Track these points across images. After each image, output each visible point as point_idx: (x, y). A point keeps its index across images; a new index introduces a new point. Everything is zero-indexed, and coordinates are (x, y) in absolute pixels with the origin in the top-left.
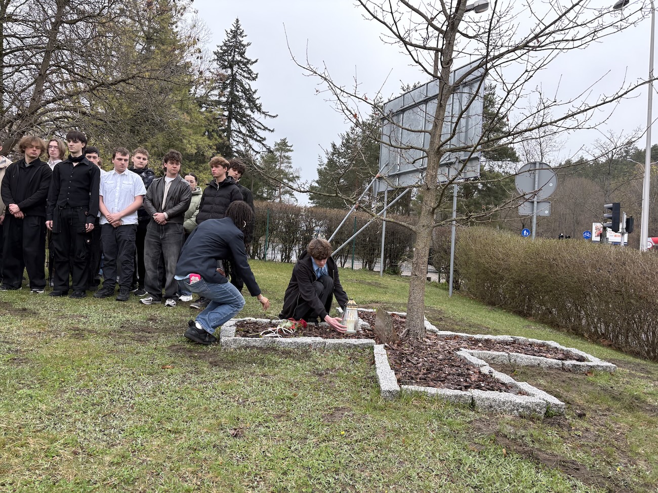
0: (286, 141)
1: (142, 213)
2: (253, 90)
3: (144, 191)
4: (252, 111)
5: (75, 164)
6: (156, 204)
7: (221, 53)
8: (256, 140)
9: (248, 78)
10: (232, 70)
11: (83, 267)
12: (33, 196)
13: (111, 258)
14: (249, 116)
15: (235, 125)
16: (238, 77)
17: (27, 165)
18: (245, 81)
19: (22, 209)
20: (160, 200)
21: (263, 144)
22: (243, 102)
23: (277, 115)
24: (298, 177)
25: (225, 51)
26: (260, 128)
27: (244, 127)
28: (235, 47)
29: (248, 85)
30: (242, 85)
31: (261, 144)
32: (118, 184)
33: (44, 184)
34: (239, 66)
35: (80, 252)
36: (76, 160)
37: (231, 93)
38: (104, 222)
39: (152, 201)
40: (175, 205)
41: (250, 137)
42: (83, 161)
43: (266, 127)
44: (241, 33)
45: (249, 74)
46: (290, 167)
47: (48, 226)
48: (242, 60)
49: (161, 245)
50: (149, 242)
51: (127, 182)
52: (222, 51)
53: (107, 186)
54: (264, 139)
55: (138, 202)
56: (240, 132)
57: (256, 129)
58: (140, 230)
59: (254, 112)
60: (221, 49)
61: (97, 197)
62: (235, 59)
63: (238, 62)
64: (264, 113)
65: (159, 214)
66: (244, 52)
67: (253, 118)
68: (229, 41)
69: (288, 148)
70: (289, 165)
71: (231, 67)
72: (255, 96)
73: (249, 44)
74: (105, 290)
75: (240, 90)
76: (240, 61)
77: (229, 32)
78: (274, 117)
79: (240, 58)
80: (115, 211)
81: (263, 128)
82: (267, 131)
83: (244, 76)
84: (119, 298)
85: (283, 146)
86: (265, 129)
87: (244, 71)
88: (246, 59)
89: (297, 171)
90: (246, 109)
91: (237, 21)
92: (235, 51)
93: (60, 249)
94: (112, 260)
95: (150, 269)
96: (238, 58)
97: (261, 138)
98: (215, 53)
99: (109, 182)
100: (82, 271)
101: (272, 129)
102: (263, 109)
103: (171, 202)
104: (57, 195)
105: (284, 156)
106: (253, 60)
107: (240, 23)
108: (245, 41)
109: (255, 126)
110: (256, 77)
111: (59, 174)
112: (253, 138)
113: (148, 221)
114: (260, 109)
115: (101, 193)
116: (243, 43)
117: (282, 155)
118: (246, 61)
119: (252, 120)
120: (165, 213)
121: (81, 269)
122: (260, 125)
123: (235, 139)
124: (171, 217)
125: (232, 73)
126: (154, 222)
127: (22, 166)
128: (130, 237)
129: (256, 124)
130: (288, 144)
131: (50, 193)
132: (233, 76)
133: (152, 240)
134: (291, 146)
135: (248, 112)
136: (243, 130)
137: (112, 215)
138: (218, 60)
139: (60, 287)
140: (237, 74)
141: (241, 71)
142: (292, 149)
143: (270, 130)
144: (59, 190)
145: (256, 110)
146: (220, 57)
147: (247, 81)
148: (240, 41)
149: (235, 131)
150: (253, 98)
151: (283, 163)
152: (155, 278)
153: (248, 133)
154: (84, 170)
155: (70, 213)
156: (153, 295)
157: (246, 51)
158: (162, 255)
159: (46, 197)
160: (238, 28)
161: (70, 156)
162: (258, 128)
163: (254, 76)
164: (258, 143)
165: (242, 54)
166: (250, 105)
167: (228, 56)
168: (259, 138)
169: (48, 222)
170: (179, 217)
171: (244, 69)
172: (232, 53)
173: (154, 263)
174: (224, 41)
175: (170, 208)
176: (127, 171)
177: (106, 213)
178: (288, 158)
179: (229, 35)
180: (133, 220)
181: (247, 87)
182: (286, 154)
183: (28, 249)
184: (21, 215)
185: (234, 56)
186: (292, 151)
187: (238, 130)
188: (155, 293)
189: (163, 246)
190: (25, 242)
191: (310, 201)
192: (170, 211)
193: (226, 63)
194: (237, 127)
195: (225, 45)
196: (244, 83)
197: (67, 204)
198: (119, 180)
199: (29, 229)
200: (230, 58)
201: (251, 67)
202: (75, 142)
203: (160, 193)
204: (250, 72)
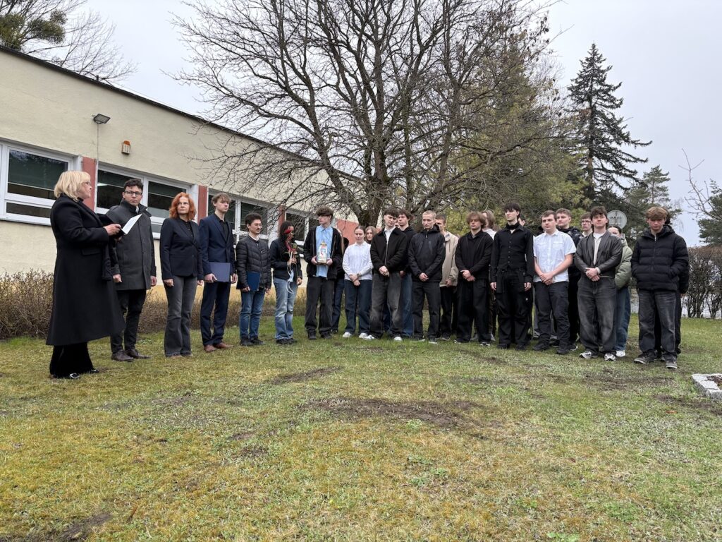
0: (659, 169)
1: (574, 270)
2: (618, 119)
3: (573, 249)
4: (618, 143)
5: (512, 231)
6: (588, 261)
7: (576, 87)
8: (625, 175)
9: (611, 107)
10: (591, 102)
11: (524, 323)
12: (480, 262)
13: (545, 314)
14: (615, 149)
15: (597, 163)
16: (599, 108)
17: (474, 236)
18: (607, 112)
19: (472, 273)
20: (591, 255)
21: (634, 179)
22: (606, 135)
23: (651, 142)
24: (679, 211)
25: (581, 83)
26: (629, 161)
27: (609, 163)
28: (593, 75)
29: (611, 115)
30: (603, 116)
31: (632, 179)
32: (550, 244)
33: (488, 251)
34: (598, 95)
35: (521, 309)
36: (512, 227)
37: (591, 128)
38: (538, 280)
39: (582, 257)
40: (607, 259)
41: (617, 173)
42: (519, 228)
43: (637, 157)
44: (599, 58)
45: (612, 101)
46: (667, 200)
47: (493, 287)
48: (603, 88)
49: (594, 301)
50: (582, 297)
51: (557, 243)
52: (577, 85)
53: (539, 247)
54: (635, 172)
55: (568, 261)
56: (604, 169)
57: (624, 163)
58: (571, 286)
59: (620, 144)
60: (576, 82)
61: (532, 259)
62: (593, 90)
63: (597, 92)
64: (633, 142)
65: (591, 269)
66: (605, 79)
67: (620, 151)
68: (585, 70)
69: (663, 177)
70: (666, 197)
71: (590, 100)
72: (620, 126)
73: (609, 69)
74: (542, 344)
75: (601, 122)
76: (600, 90)
77: (584, 61)
78: (647, 144)
79: (600, 86)
80: (548, 271)
81: (632, 159)
82: (639, 162)
83: (606, 106)
84: (559, 352)
85: (656, 175)
86: (637, 160)
87: (605, 100)
88: (607, 85)
89: (677, 203)
90: (611, 142)
91: (594, 46)
92: (593, 80)
93: (503, 307)
94: (546, 316)
95: (586, 324)
96: (596, 87)
97: (630, 171)
98: (570, 89)
99: (541, 244)
100: (523, 327)
101: (644, 159)
102: (632, 138)
103: (602, 257)
104: (498, 260)
105: (658, 188)
106: (616, 85)
107: (596, 47)
108: (603, 66)
109: (623, 159)
110: (621, 103)
111: (499, 241)
112: (621, 174)
113: (578, 278)
114: (628, 139)
115: (535, 255)
116: (601, 69)
117: (655, 186)
118: (607, 88)
119: (619, 153)
120: (597, 268)
121: (522, 324)
122: (628, 158)
123: (599, 178)
124: (603, 272)
125: (591, 105)
126: (586, 277)
127: (470, 238)
128: (561, 294)
129: (624, 156)
130: (663, 172)
131: (493, 259)
132: (592, 108)
133: (585, 296)
134: (667, 174)
135: (614, 145)
136: (609, 166)
137: (545, 275)
138: (572, 95)
139: (505, 341)
140: (597, 105)
141: (601, 101)
142: (667, 177)
143: (642, 161)
144: (499, 256)
145: (623, 141)
146: (575, 91)
147: (610, 110)
148: (599, 68)
149: (598, 169)
150: (618, 128)
151: (655, 197)
152: (591, 332)
153: (614, 169)
154: (520, 235)
155: (511, 275)
156: (592, 350)
157: (607, 77)
158: (596, 309)
159: (489, 263)
160: (595, 54)
161: (507, 225)
162: (627, 161)
163: (617, 103)
164: (628, 179)
165: (601, 82)
166: (615, 137)
167: (584, 87)
168: (628, 173)
169: (492, 284)
170: (611, 271)
171: (605, 98)
172: (590, 84)
173: (589, 318)
174: (579, 73)
175: (602, 263)
176: (557, 232)
177: (540, 273)
178: (663, 189)
179: (584, 65)
180: (564, 277)
181: (610, 117)
182: (660, 185)
183: (477, 307)
184: (473, 278)
185: (591, 86)
186: (668, 180)
187: (601, 168)
188: (593, 347)
189: (597, 301)
190: (476, 300)
191: (703, 239)
192: (603, 266)
193: (583, 96)
194: (600, 164)
195: (580, 77)
196: (606, 113)
197: (508, 267)
198: (550, 241)
199: (478, 291)
200: (587, 89)
201: (612, 93)
202: (511, 211)
203: (590, 249)
204: (612, 100)
